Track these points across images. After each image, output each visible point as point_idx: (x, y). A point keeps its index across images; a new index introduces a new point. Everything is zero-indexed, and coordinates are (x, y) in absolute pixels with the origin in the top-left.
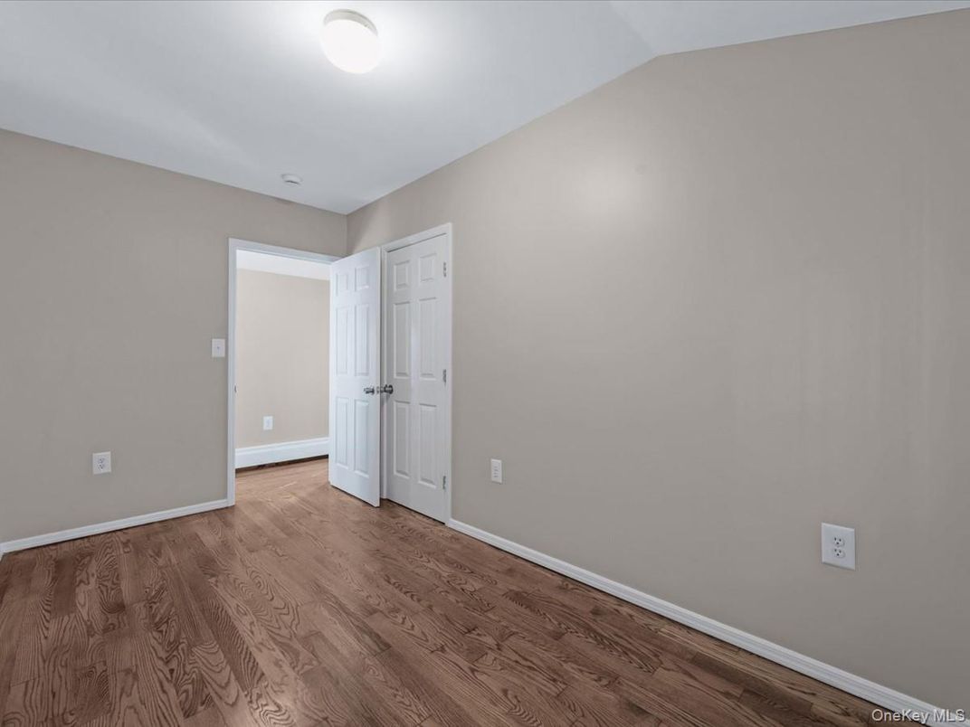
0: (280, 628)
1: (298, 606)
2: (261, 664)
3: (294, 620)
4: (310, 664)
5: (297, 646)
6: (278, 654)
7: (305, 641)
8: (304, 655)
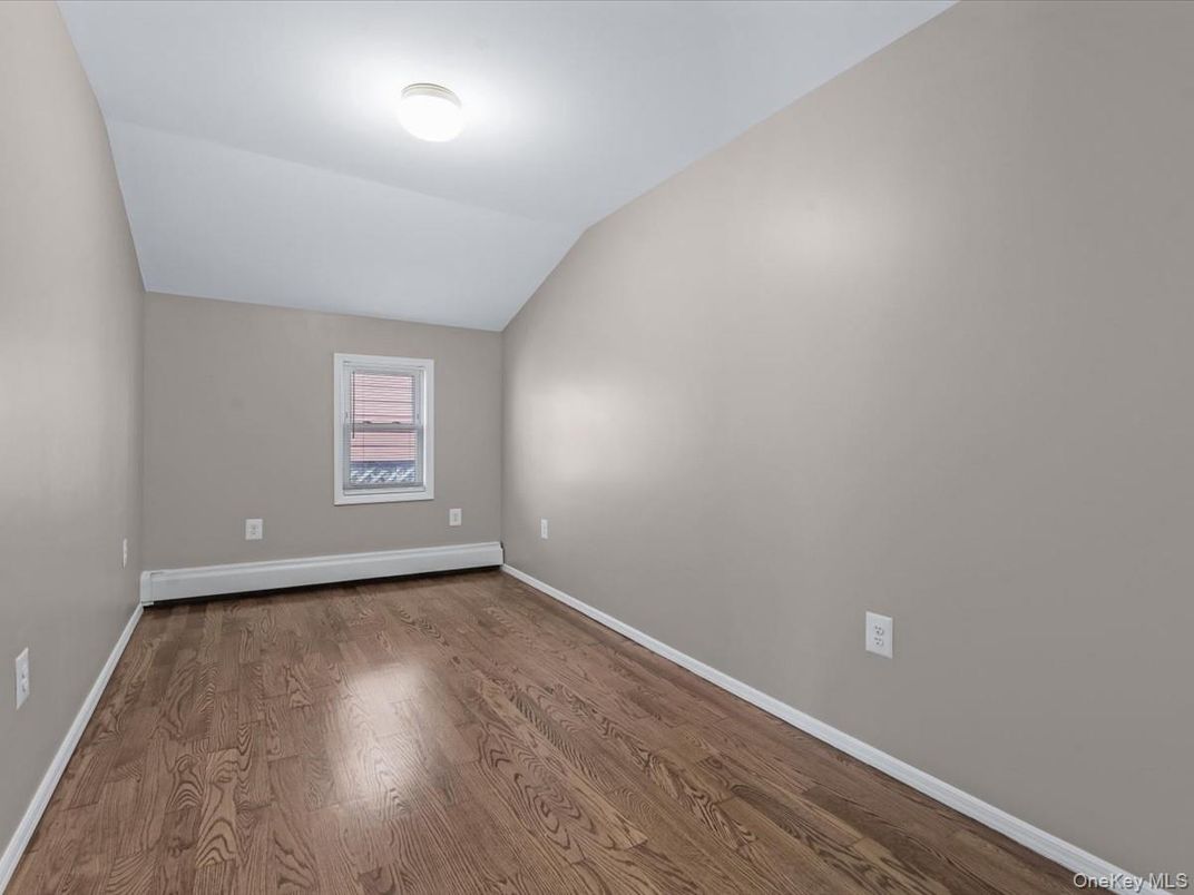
0: (501, 736)
1: (480, 762)
2: (514, 707)
3: (484, 743)
4: (469, 702)
5: (481, 717)
6: (500, 713)
7: (472, 720)
8: (474, 710)
